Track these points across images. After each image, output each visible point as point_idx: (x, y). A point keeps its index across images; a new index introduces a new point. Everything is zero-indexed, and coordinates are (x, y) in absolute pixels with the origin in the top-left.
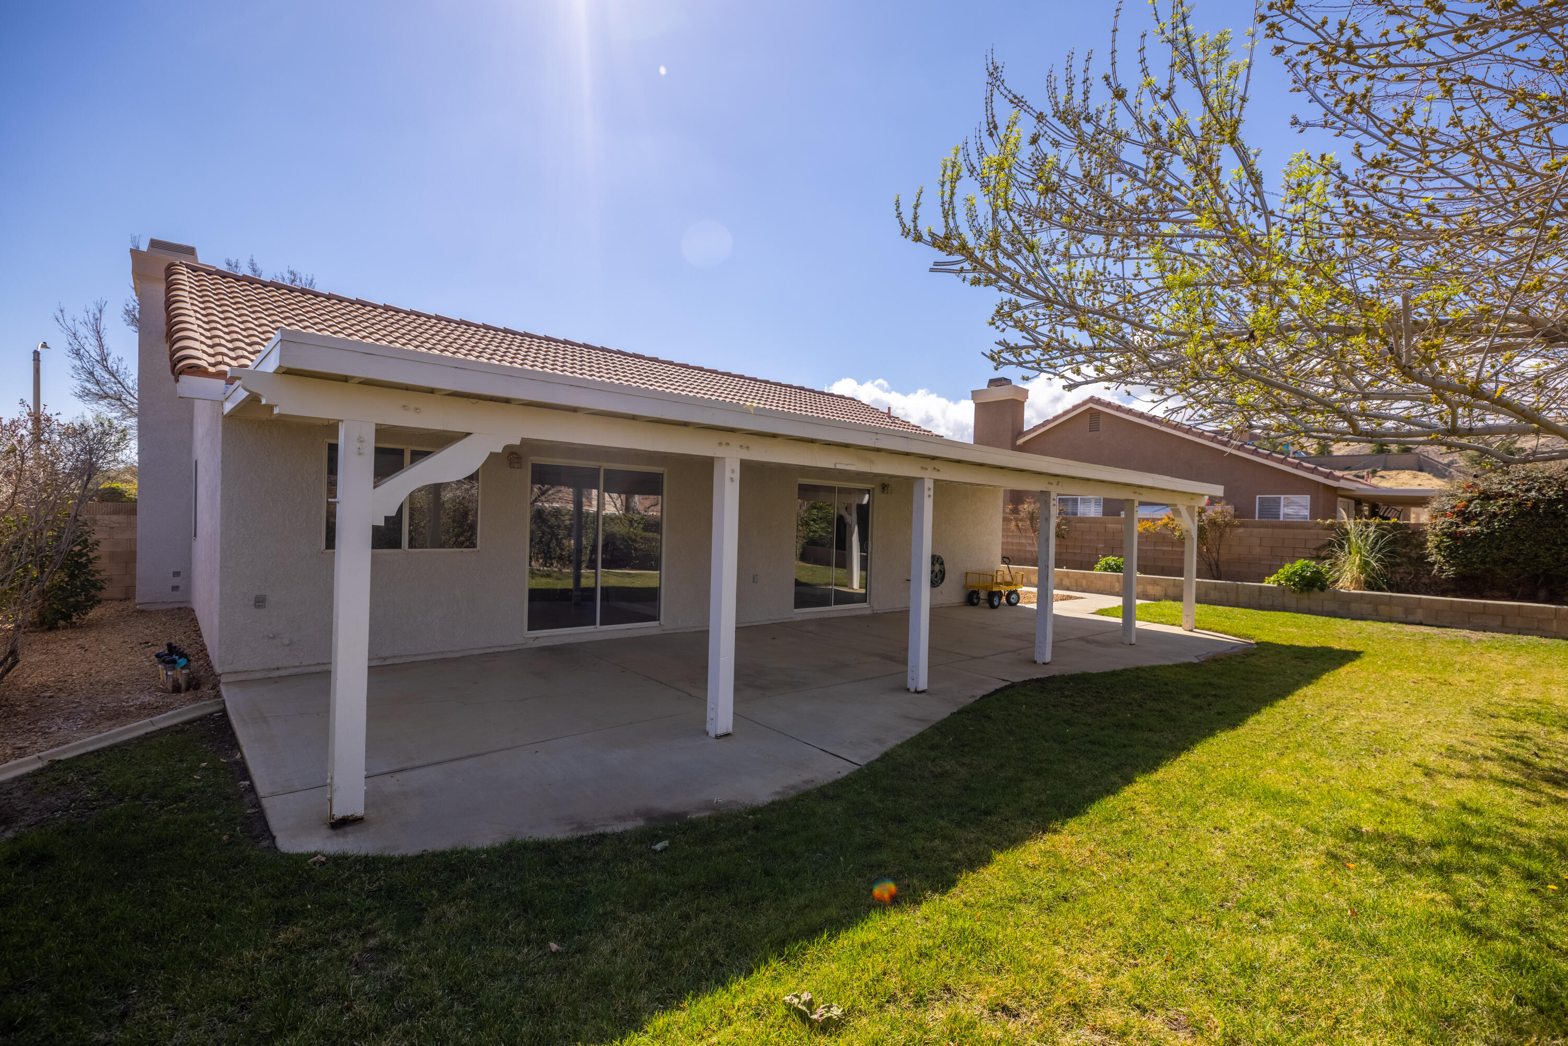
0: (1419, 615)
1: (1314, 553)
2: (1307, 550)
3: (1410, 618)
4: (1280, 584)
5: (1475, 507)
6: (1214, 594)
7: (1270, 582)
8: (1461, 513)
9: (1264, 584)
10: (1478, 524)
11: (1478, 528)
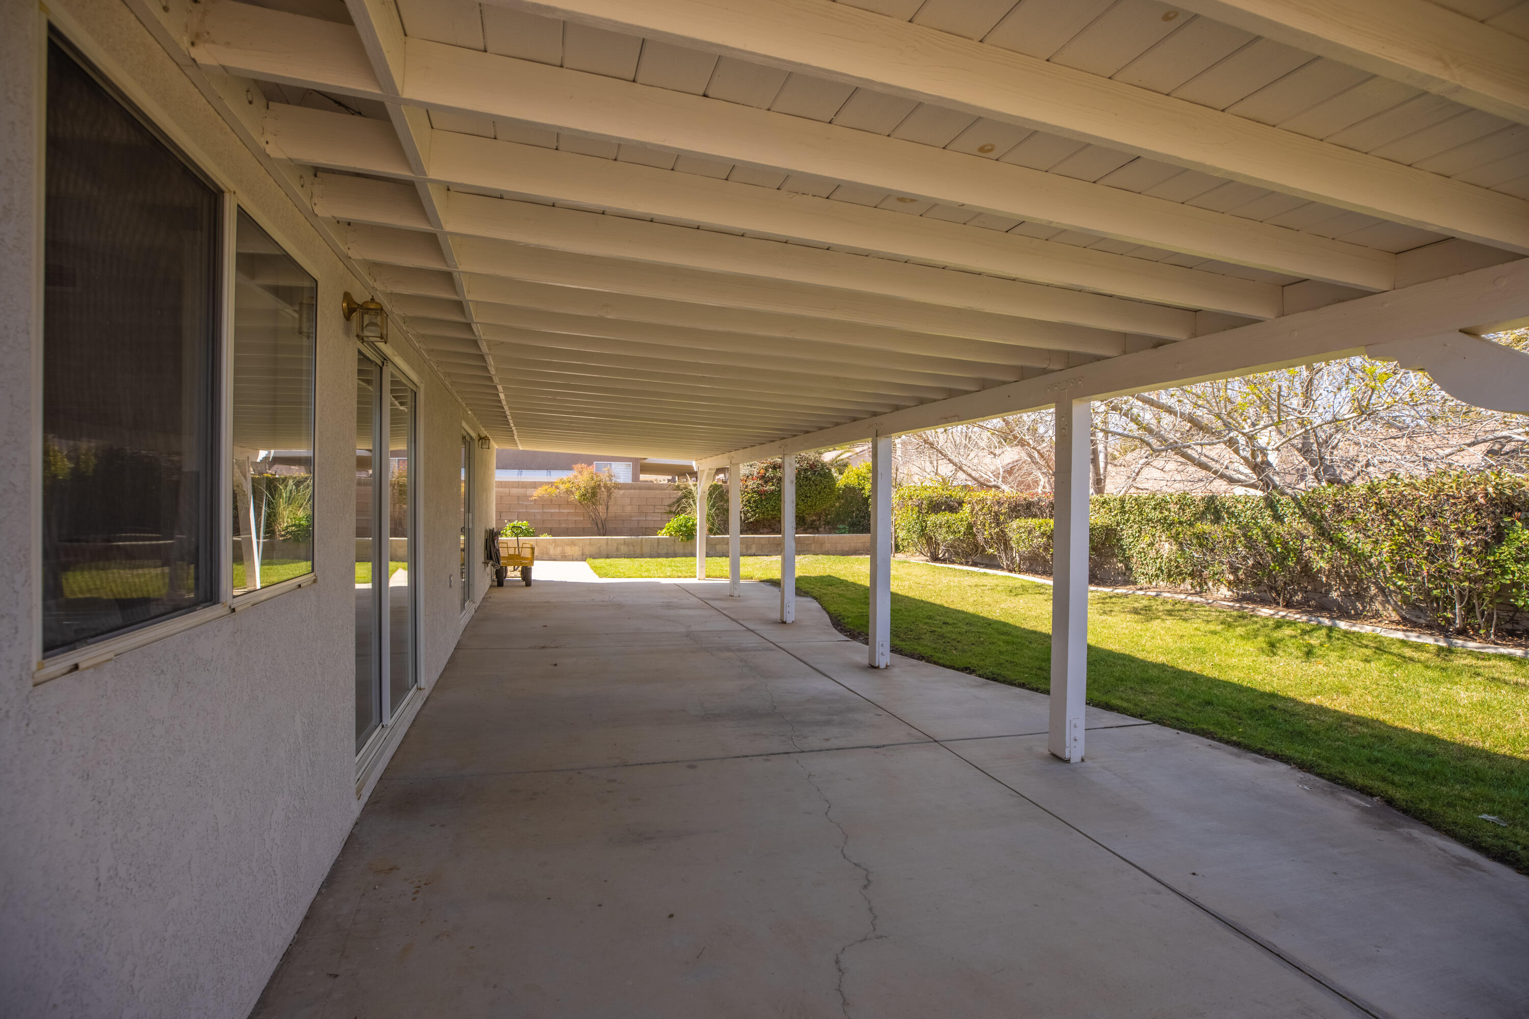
0: (753, 550)
1: (668, 509)
2: (663, 507)
3: (749, 552)
4: (671, 535)
5: (770, 473)
6: (624, 549)
7: (663, 535)
8: (763, 477)
9: (660, 536)
10: (773, 485)
11: (773, 487)
